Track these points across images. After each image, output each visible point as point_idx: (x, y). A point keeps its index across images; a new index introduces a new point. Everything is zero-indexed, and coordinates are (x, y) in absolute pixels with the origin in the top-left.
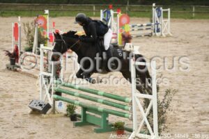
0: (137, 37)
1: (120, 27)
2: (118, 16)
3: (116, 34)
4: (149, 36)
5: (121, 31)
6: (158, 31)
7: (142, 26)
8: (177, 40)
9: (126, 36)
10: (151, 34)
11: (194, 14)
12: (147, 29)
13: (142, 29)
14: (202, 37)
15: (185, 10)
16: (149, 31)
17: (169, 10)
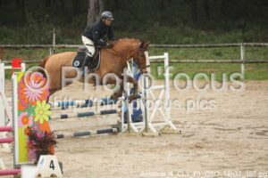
0: (77, 135)
1: (20, 110)
2: (16, 78)
3: (10, 130)
4: (113, 131)
5: (24, 120)
6: (137, 117)
7: (88, 103)
8: (192, 142)
9: (40, 134)
10: (118, 126)
11: (243, 66)
12: (103, 113)
13: (91, 114)
14: (263, 133)
15: (219, 54)
16: (112, 120)
17: (166, 55)
